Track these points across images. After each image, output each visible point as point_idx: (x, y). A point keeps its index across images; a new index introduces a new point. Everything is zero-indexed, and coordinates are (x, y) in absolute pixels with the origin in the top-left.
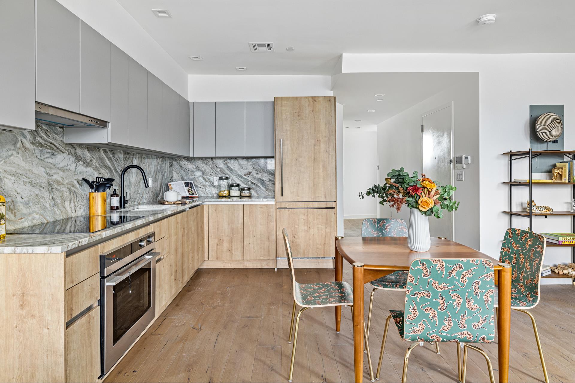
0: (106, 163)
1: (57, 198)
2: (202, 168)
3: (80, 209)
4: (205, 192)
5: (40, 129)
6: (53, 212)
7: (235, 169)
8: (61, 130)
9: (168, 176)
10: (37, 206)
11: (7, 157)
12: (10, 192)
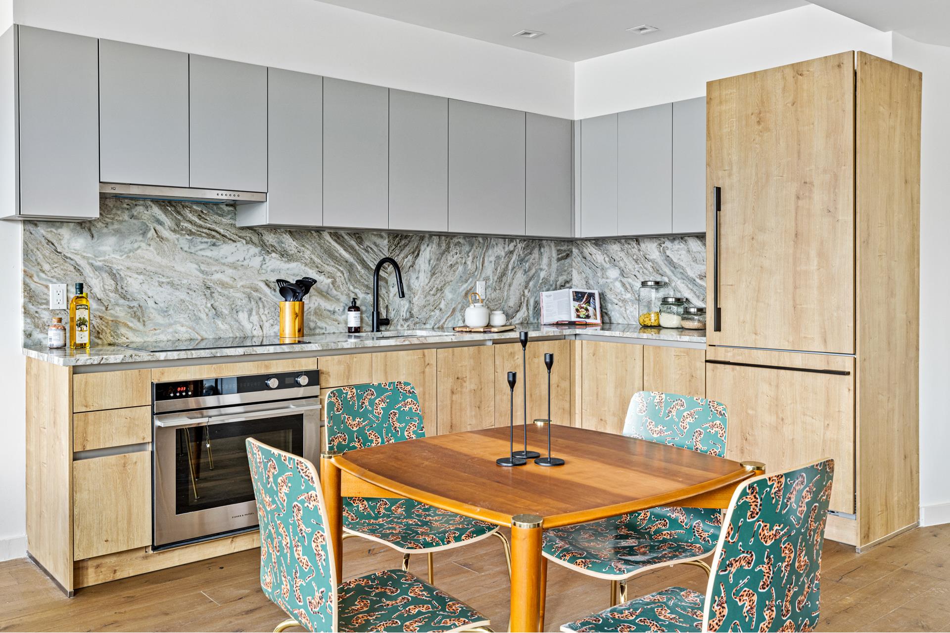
0: (338, 255)
1: (221, 306)
2: (621, 262)
3: (272, 325)
5: (187, 211)
6: (213, 325)
7: (682, 263)
8: (231, 208)
10: (182, 315)
11: (130, 251)
12: (136, 294)
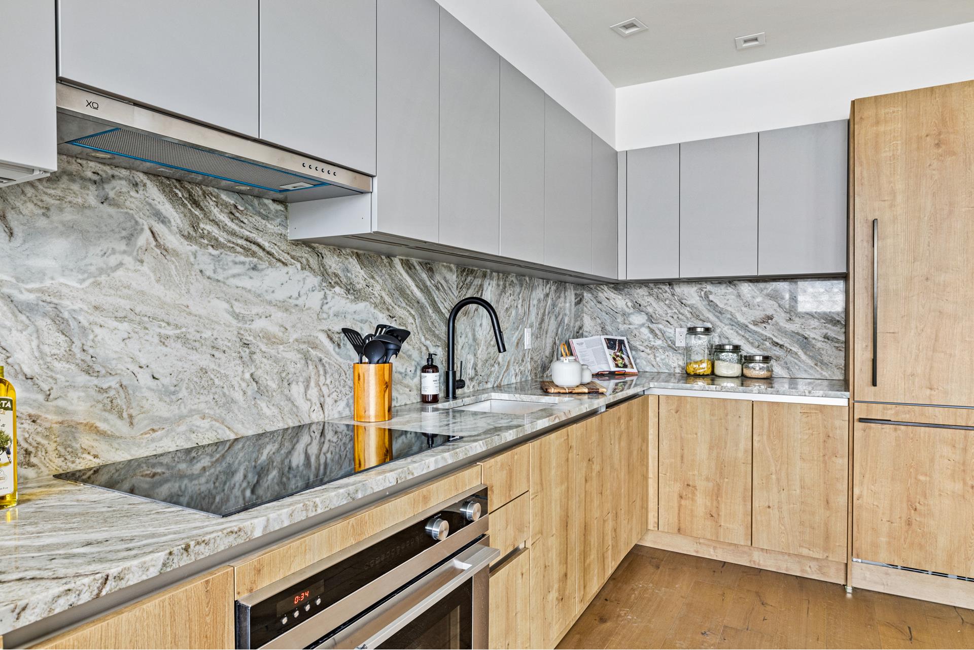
0: (410, 293)
1: (265, 376)
2: (648, 307)
3: (336, 401)
4: (654, 363)
5: (212, 203)
6: (254, 411)
7: (729, 309)
8: (280, 207)
9: (572, 325)
10: (202, 398)
11: (101, 271)
12: (114, 362)
